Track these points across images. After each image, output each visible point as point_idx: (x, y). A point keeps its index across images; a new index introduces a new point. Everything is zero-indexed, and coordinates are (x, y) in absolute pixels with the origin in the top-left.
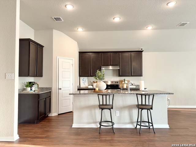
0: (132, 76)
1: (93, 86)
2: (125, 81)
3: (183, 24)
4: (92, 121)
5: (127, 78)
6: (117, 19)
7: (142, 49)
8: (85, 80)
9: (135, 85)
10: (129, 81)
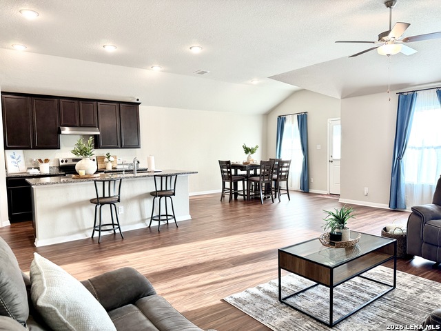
0: (122, 147)
1: (38, 168)
2: (109, 156)
3: (202, 73)
4: (76, 229)
5: (112, 152)
6: (110, 48)
7: (138, 100)
8: (17, 157)
9: (127, 164)
10: (115, 157)
